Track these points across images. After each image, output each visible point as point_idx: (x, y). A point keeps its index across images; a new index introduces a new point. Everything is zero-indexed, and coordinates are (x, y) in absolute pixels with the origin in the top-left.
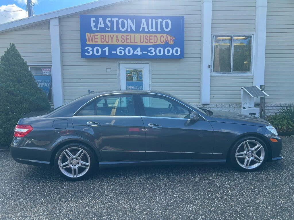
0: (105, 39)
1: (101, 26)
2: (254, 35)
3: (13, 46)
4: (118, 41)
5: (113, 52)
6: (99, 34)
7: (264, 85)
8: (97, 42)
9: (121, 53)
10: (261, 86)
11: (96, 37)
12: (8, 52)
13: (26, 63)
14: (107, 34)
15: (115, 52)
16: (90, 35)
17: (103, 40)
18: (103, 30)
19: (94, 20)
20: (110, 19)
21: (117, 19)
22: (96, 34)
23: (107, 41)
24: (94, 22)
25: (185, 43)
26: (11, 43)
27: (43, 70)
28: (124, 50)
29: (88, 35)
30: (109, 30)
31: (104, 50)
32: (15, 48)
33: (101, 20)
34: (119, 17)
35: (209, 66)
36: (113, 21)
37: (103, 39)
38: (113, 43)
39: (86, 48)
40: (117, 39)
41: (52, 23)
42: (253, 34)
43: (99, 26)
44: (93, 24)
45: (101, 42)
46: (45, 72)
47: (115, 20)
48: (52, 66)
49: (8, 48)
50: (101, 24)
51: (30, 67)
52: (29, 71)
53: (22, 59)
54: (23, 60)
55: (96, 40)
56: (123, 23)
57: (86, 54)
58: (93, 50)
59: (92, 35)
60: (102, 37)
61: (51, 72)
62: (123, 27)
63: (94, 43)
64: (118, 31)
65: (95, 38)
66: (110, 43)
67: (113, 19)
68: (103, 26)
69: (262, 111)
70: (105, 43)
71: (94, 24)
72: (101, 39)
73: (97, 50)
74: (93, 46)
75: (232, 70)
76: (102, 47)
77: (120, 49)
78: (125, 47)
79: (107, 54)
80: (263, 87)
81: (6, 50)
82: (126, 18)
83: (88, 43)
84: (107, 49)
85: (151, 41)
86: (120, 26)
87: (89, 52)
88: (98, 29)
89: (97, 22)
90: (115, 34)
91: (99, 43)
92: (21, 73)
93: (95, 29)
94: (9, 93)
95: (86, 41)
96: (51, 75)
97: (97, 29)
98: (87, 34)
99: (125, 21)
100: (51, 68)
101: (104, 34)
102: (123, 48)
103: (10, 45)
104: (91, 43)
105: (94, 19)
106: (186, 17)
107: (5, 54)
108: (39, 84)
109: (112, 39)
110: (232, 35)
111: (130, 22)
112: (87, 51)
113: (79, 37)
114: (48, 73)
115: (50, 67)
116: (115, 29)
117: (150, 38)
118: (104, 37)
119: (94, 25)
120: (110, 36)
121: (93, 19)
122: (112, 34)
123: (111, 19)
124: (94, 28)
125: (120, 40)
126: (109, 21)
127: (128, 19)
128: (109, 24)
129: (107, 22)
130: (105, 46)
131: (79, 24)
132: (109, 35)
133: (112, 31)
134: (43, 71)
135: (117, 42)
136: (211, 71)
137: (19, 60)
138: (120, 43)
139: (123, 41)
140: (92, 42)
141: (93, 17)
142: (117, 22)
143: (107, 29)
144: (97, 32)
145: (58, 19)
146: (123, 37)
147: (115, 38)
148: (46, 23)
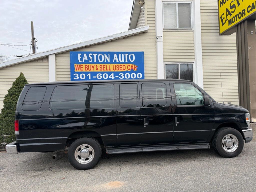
0: (88, 68)
1: (85, 59)
2: (195, 63)
3: (22, 74)
4: (98, 69)
5: (94, 77)
6: (84, 65)
8: (83, 70)
9: (99, 77)
11: (82, 67)
12: (18, 79)
14: (90, 65)
15: (95, 77)
16: (78, 66)
17: (86, 69)
18: (86, 62)
19: (80, 55)
20: (91, 54)
21: (97, 54)
22: (82, 64)
23: (90, 69)
24: (80, 56)
25: (145, 69)
26: (20, 73)
28: (102, 76)
29: (76, 65)
30: (91, 61)
31: (87, 75)
32: (23, 76)
33: (85, 55)
34: (98, 53)
36: (94, 56)
37: (87, 68)
38: (94, 71)
39: (74, 75)
40: (97, 67)
41: (50, 57)
42: (194, 62)
43: (84, 59)
44: (79, 58)
45: (86, 70)
47: (95, 55)
49: (19, 76)
50: (85, 58)
53: (28, 83)
55: (82, 69)
56: (101, 57)
57: (74, 78)
58: (79, 76)
59: (79, 65)
60: (86, 67)
62: (101, 60)
63: (80, 71)
64: (98, 62)
65: (81, 68)
66: (92, 71)
67: (94, 54)
68: (86, 59)
70: (88, 71)
71: (81, 58)
72: (85, 68)
73: (83, 76)
74: (79, 73)
76: (86, 73)
77: (99, 75)
78: (102, 73)
79: (90, 78)
81: (17, 77)
82: (103, 53)
83: (76, 71)
84: (89, 75)
85: (121, 69)
86: (99, 59)
87: (76, 78)
88: (83, 61)
89: (82, 56)
90: (95, 65)
91: (84, 71)
93: (81, 61)
95: (75, 70)
97: (82, 61)
98: (75, 64)
99: (103, 56)
101: (88, 65)
102: (101, 74)
104: (78, 71)
105: (81, 54)
106: (145, 52)
107: (16, 81)
109: (93, 68)
110: (179, 63)
111: (106, 56)
112: (75, 76)
113: (69, 67)
116: (95, 61)
117: (120, 66)
118: (87, 67)
119: (80, 59)
120: (92, 66)
121: (79, 55)
122: (93, 65)
123: (93, 54)
124: (80, 60)
125: (99, 68)
126: (91, 56)
127: (105, 54)
128: (91, 58)
129: (90, 56)
130: (88, 73)
131: (69, 58)
132: (91, 65)
133: (93, 62)
135: (97, 70)
137: (26, 84)
138: (99, 71)
139: (101, 69)
140: (79, 70)
141: (80, 53)
142: (97, 56)
143: (89, 61)
144: (82, 63)
145: (54, 55)
146: (101, 66)
147: (95, 68)
148: (46, 58)
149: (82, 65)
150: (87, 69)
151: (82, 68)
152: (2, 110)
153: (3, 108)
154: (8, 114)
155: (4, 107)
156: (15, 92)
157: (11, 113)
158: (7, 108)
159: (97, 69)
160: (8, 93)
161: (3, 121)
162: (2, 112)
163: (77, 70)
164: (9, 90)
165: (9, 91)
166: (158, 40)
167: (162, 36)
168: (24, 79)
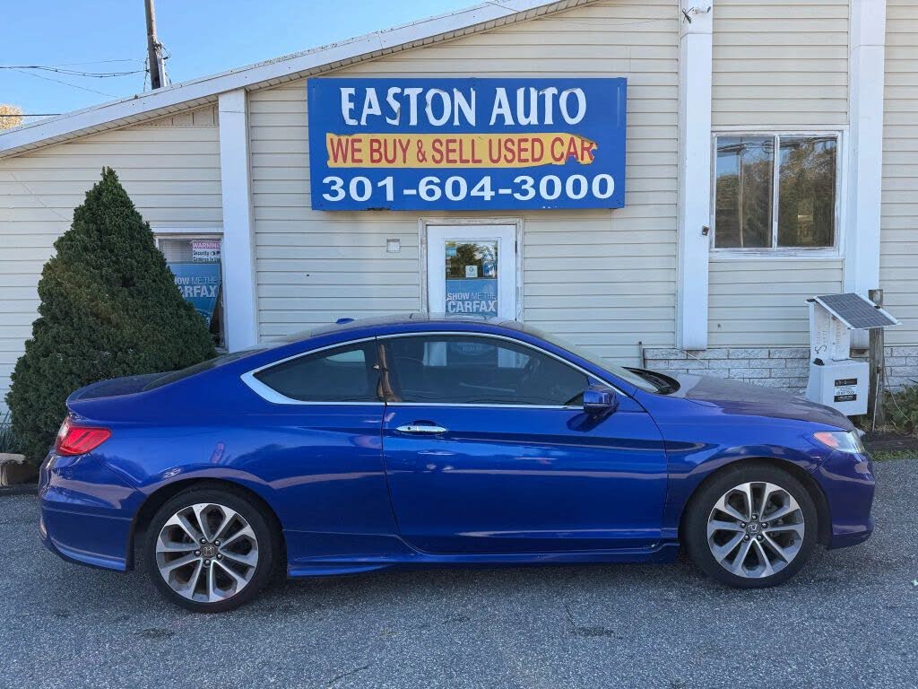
0: (382, 150)
1: (371, 112)
2: (846, 133)
3: (110, 175)
4: (424, 159)
5: (406, 192)
6: (366, 138)
7: (881, 290)
8: (360, 161)
9: (431, 193)
10: (871, 293)
11: (357, 145)
12: (95, 196)
13: (148, 225)
14: (390, 137)
15: (413, 192)
16: (339, 141)
17: (376, 156)
18: (376, 125)
19: (350, 95)
20: (398, 90)
21: (420, 90)
22: (356, 136)
23: (390, 157)
24: (350, 101)
25: (630, 159)
26: (104, 169)
27: (197, 248)
28: (442, 186)
29: (332, 140)
30: (396, 122)
31: (380, 184)
32: (116, 181)
33: (371, 94)
34: (426, 84)
35: (705, 230)
36: (408, 96)
37: (378, 151)
38: (407, 165)
39: (327, 180)
40: (420, 151)
41: (223, 103)
42: (842, 131)
43: (366, 111)
44: (347, 106)
45: (373, 161)
46: (202, 251)
47: (413, 93)
48: (222, 234)
49: (98, 184)
50: (370, 107)
51: (159, 240)
52: (157, 252)
53: (138, 214)
54: (140, 217)
55: (357, 156)
56: (437, 102)
57: (327, 197)
58: (346, 187)
59: (344, 138)
60: (376, 146)
61: (218, 252)
62: (438, 115)
63: (350, 164)
64: (424, 127)
65: (354, 150)
66: (399, 164)
67: (407, 91)
68: (376, 111)
69: (876, 373)
70: (384, 164)
71: (352, 105)
72: (373, 151)
73: (361, 187)
74: (347, 175)
75: (775, 243)
76: (376, 175)
77: (430, 183)
78: (443, 174)
79: (390, 197)
80: (877, 297)
81: (91, 188)
82: (448, 85)
83: (331, 164)
84: (389, 182)
86: (429, 110)
87: (335, 193)
88: (363, 122)
89: (358, 99)
90: (414, 137)
91: (367, 164)
92: (132, 257)
93: (353, 122)
94: (97, 316)
95: (328, 158)
96: (219, 261)
97: (359, 120)
98: (329, 136)
99: (445, 96)
100: (220, 239)
101: (380, 137)
102: (436, 180)
103: (103, 174)
104: (340, 164)
105: (352, 91)
106: (631, 79)
107: (86, 201)
108: (184, 288)
109: (404, 151)
110: (776, 134)
111: (459, 97)
112: (327, 188)
113: (305, 147)
114: (211, 257)
115: (217, 238)
116: (414, 121)
117: (519, 146)
118: (380, 147)
119: (350, 110)
120: (400, 141)
121: (346, 92)
122: (404, 137)
123: (403, 91)
124: (351, 118)
125: (429, 153)
126: (396, 96)
127: (455, 90)
128: (396, 106)
129: (390, 99)
130: (383, 173)
131: (304, 107)
132: (395, 141)
133: (405, 127)
134: (197, 250)
135: (421, 161)
136: (710, 247)
137: (127, 216)
138: (430, 164)
139: (438, 157)
140: (345, 160)
141: (348, 83)
142: (421, 99)
143: (389, 121)
144: (359, 129)
145: (242, 93)
146: (437, 145)
147: (412, 150)
148: (207, 108)
149: (360, 141)
150: (381, 154)
151: (360, 150)
152: (37, 325)
153: (40, 316)
154: (57, 342)
155: (42, 313)
156: (86, 249)
157: (71, 342)
158: (54, 319)
159: (421, 158)
160: (55, 253)
161: (41, 371)
162: (35, 333)
163: (336, 161)
164: (61, 239)
165: (58, 245)
166: (690, 27)
167: (711, 11)
168: (121, 197)
